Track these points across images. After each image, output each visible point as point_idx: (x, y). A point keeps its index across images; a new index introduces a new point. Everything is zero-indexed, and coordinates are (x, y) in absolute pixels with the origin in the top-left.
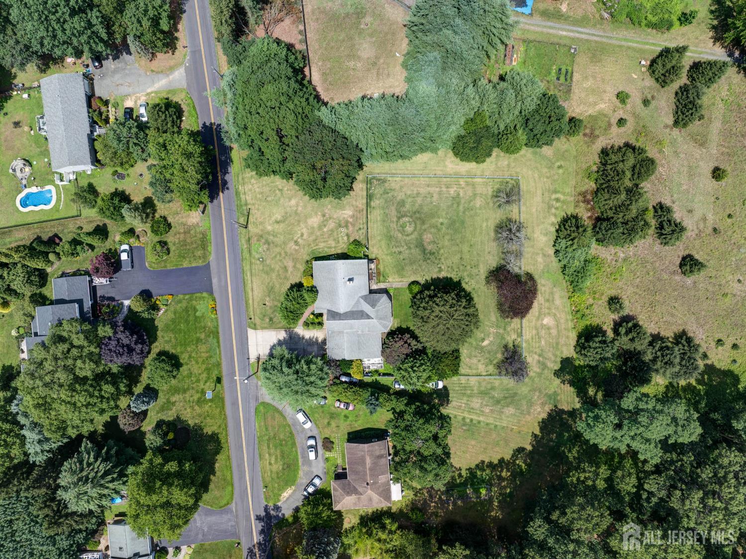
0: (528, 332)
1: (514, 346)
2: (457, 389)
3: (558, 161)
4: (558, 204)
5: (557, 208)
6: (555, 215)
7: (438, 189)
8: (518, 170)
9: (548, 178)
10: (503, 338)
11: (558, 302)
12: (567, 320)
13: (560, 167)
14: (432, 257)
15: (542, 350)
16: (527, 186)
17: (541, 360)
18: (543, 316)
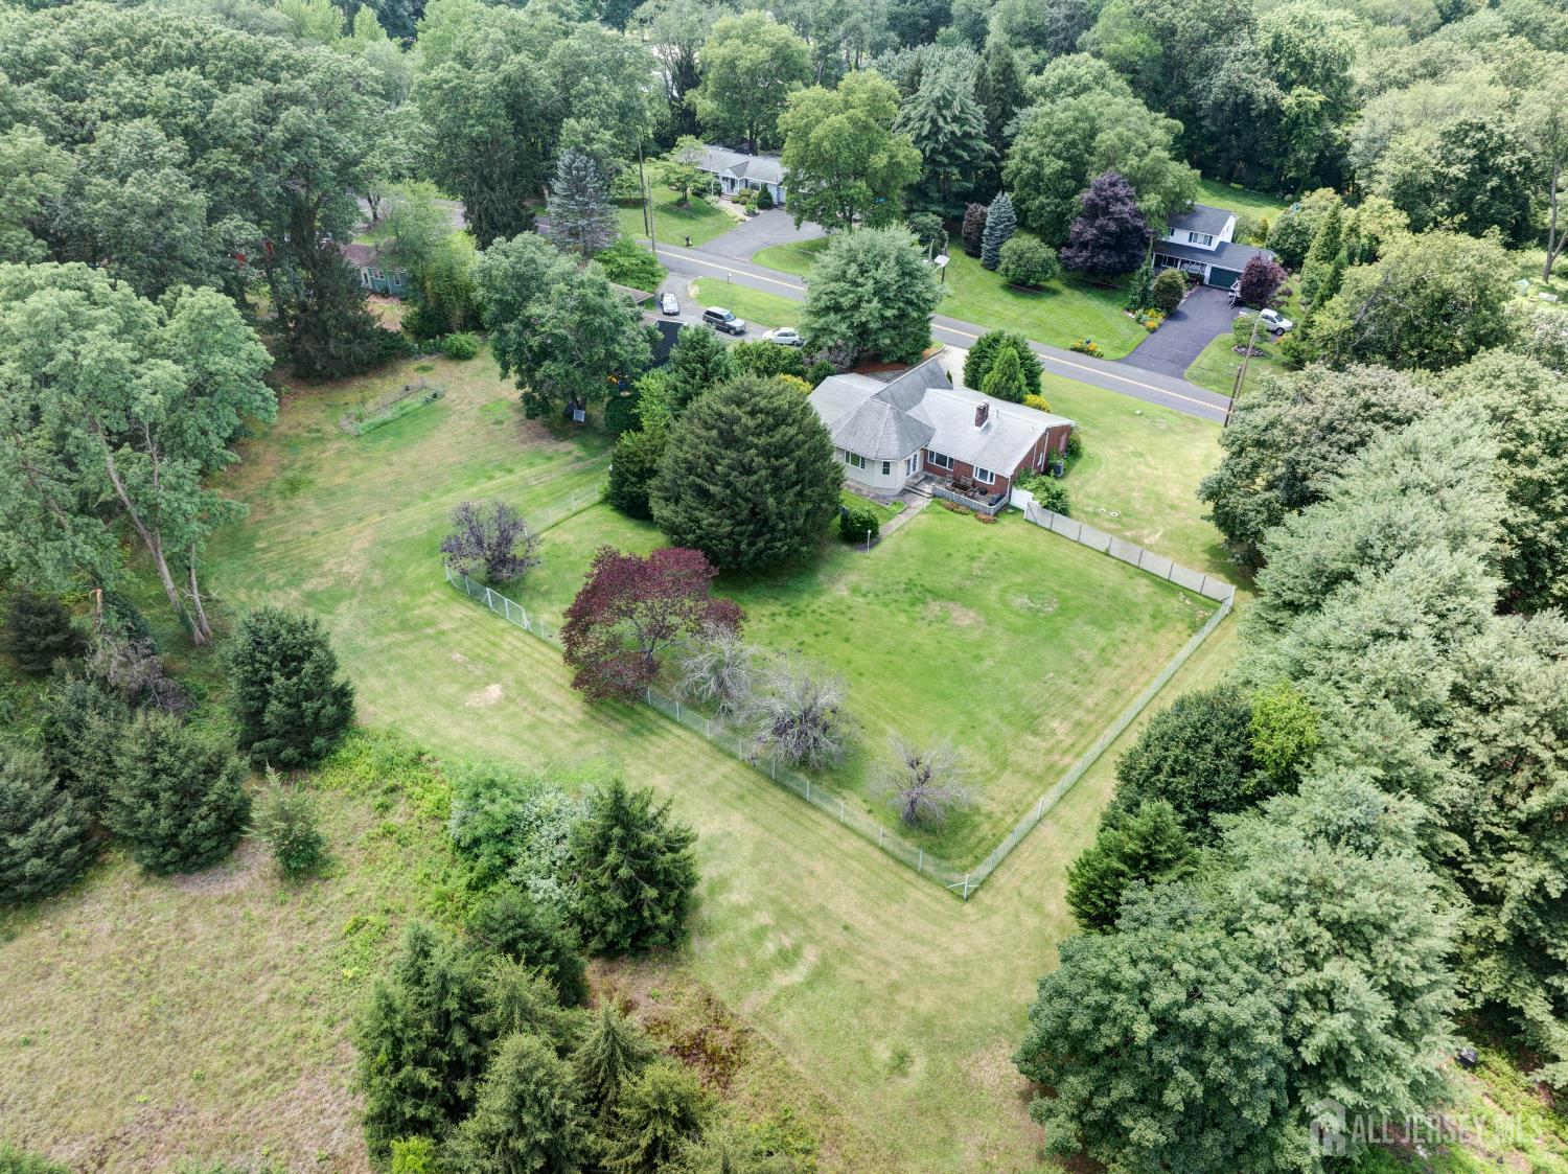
0: (519, 644)
1: (529, 606)
3: (933, 1075)
8: (997, 922)
9: (894, 987)
11: (501, 745)
12: (433, 733)
13: (901, 1061)
14: (907, 596)
15: (446, 645)
16: (918, 903)
17: (430, 631)
18: (513, 694)
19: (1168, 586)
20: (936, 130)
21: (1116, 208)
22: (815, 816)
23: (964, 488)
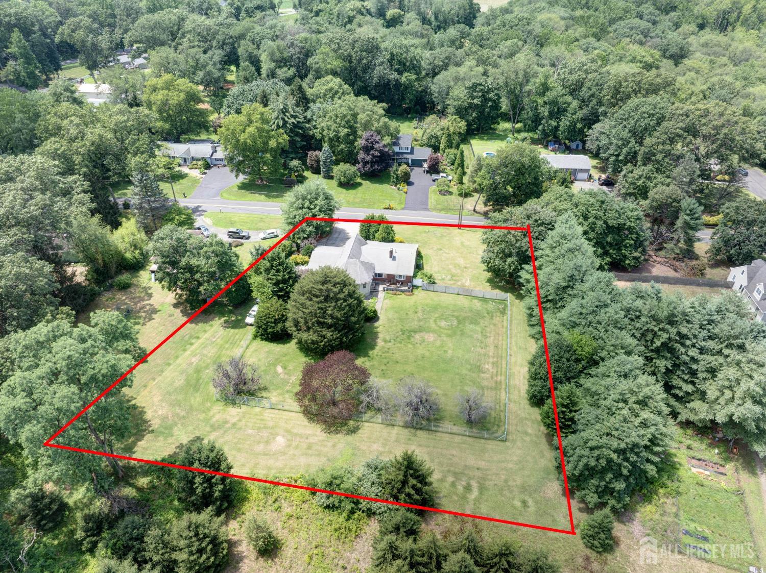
0: (273, 416)
1: (262, 397)
2: (237, 337)
3: (536, 502)
4: (460, 488)
5: (453, 484)
6: (442, 480)
7: (491, 354)
8: (519, 444)
9: (506, 481)
10: (277, 388)
11: (303, 461)
12: (269, 469)
13: (524, 503)
14: (405, 337)
15: (241, 429)
16: (492, 449)
17: (228, 426)
18: (289, 437)
19: (484, 300)
20: (285, 123)
21: (376, 146)
22: (439, 434)
23: (394, 284)
